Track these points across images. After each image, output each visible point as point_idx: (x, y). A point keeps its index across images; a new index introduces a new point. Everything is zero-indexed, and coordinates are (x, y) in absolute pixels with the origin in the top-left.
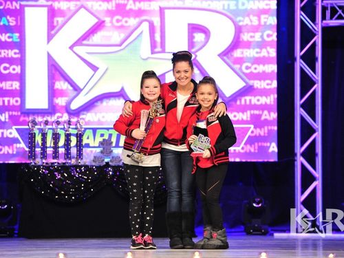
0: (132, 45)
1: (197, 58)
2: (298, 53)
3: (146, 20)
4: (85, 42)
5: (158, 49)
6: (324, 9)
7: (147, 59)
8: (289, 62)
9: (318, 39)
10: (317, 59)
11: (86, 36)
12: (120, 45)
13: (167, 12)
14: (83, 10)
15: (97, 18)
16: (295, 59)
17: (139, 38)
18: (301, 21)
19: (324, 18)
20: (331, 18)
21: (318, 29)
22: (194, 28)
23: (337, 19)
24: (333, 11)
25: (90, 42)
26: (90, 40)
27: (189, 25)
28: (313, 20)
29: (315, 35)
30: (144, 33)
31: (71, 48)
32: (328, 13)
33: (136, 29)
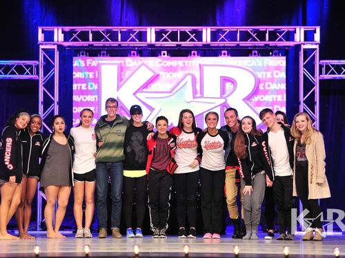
0: (179, 92)
1: (228, 102)
2: (302, 99)
3: (190, 74)
4: (145, 90)
5: (198, 95)
6: (321, 67)
7: (189, 103)
8: (296, 105)
9: (317, 89)
10: (316, 103)
11: (146, 85)
12: (171, 92)
13: (205, 68)
14: (143, 67)
15: (154, 72)
16: (300, 103)
17: (184, 87)
18: (304, 75)
19: (321, 73)
20: (326, 74)
21: (317, 81)
22: (225, 80)
23: (330, 74)
24: (328, 68)
25: (149, 90)
26: (149, 88)
27: (221, 77)
28: (313, 74)
29: (314, 86)
30: (188, 83)
31: (134, 94)
32: (324, 69)
33: (182, 80)
